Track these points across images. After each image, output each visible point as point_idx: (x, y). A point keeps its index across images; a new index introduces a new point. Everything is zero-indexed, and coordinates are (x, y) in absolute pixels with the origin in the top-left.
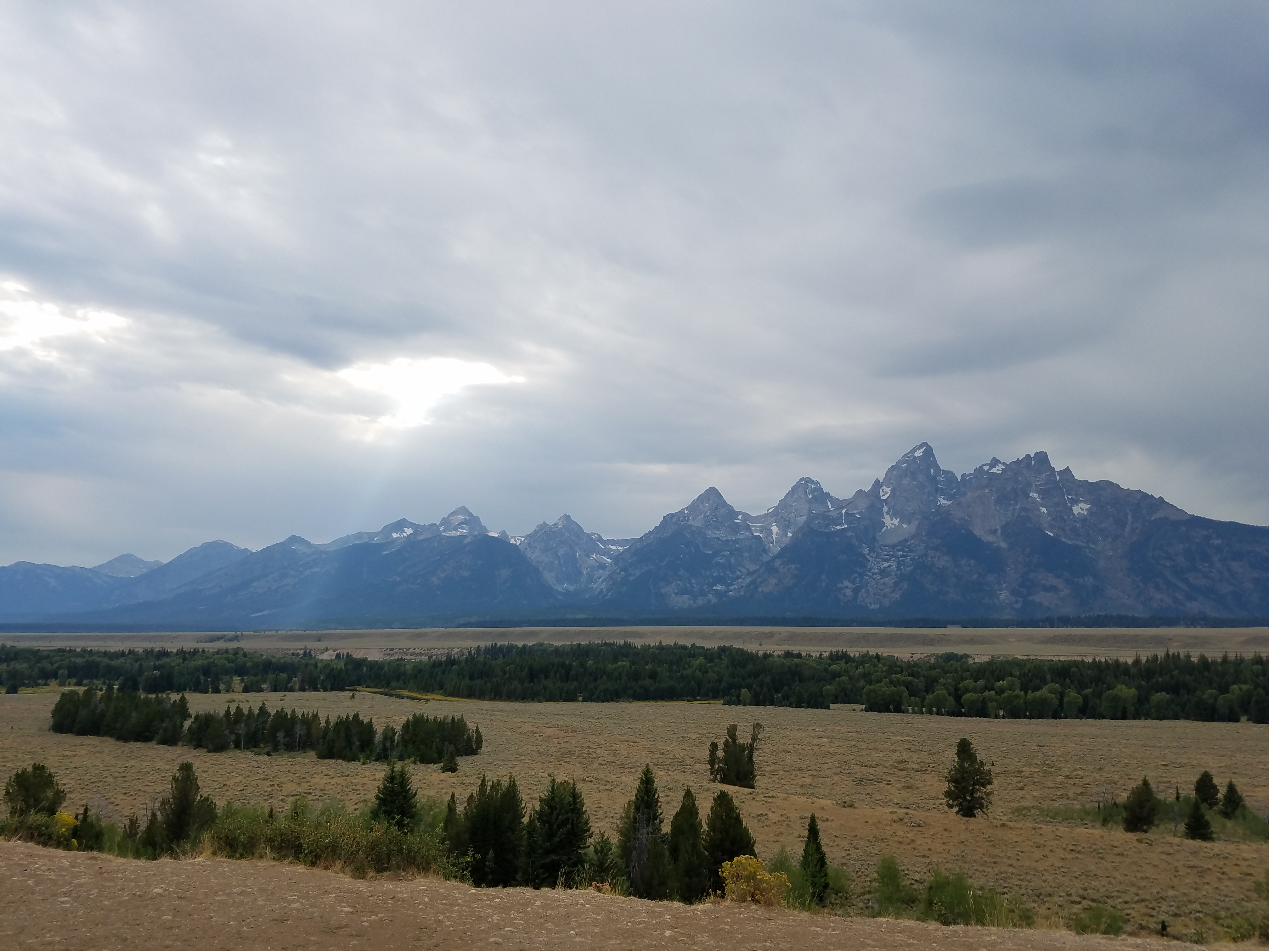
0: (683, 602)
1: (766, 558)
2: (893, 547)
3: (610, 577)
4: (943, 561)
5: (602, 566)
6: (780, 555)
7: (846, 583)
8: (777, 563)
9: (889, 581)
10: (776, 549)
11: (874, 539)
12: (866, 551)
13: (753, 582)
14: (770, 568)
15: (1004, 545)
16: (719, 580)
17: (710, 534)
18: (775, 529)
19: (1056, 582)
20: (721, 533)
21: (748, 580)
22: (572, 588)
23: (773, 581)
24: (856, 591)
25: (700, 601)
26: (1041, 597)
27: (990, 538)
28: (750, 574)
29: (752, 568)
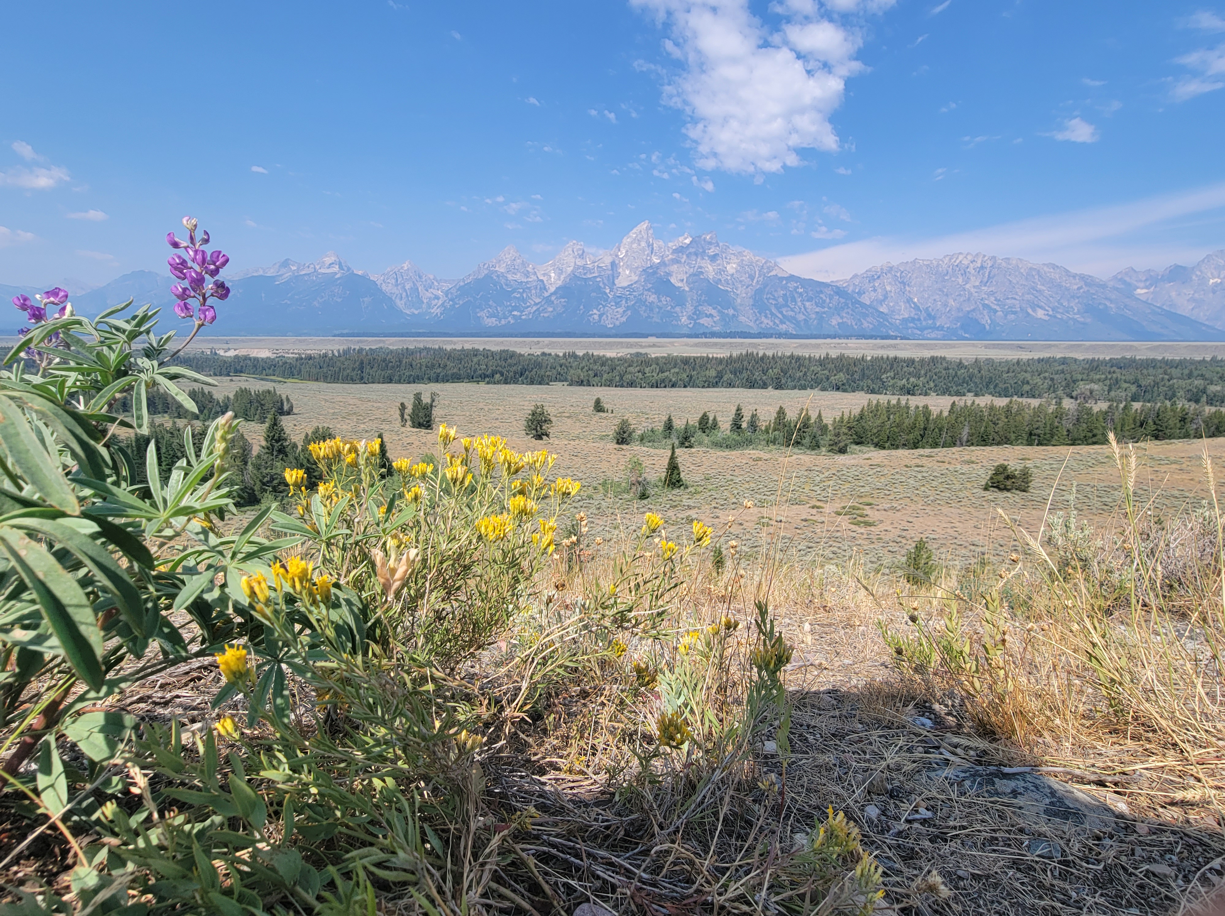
0: (491, 322)
1: (546, 294)
2: (624, 288)
3: (443, 304)
4: (652, 298)
5: (437, 298)
6: (554, 293)
7: (595, 311)
8: (553, 298)
9: (620, 310)
10: (552, 289)
11: (614, 284)
12: (608, 291)
13: (538, 310)
14: (548, 300)
15: (687, 289)
16: (515, 308)
17: (510, 277)
18: (553, 275)
19: (714, 312)
20: (518, 277)
21: (535, 308)
22: (416, 312)
23: (551, 309)
24: (600, 316)
25: (503, 322)
26: (704, 321)
27: (679, 284)
28: (536, 304)
29: (538, 300)
